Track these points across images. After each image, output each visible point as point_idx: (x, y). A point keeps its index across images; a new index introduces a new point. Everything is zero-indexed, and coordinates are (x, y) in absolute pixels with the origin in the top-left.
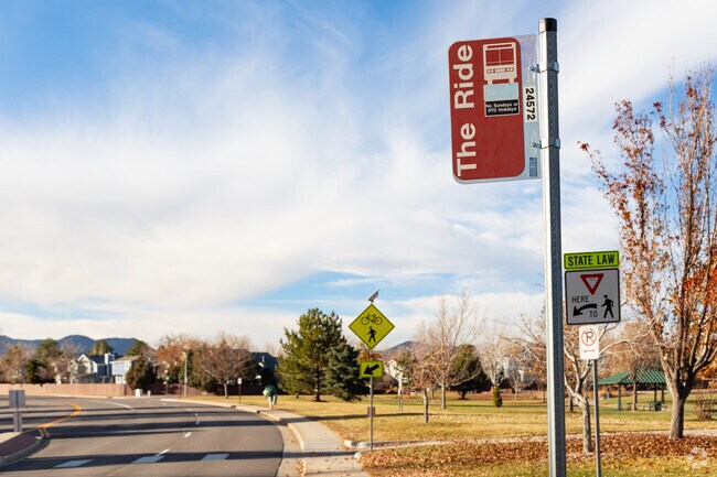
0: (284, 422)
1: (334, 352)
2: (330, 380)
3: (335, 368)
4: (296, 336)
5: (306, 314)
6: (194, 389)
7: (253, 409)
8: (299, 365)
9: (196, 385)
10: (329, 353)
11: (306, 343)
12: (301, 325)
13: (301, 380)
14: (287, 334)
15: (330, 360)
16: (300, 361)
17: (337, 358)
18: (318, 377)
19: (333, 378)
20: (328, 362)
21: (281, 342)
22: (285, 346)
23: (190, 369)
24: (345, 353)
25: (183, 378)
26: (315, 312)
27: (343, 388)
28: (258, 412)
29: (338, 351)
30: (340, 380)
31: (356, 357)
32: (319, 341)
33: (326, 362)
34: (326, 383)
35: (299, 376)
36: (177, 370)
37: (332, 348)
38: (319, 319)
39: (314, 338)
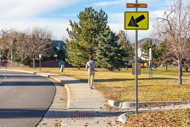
0: (62, 84)
1: (102, 37)
2: (100, 56)
3: (102, 48)
4: (77, 26)
5: (84, 11)
6: (16, 63)
7: (46, 75)
8: (79, 46)
9: (18, 61)
10: (99, 38)
11: (84, 31)
12: (81, 18)
13: (80, 56)
14: (71, 24)
15: (100, 42)
16: (80, 43)
17: (104, 41)
18: (91, 54)
19: (101, 54)
20: (98, 43)
21: (68, 30)
22: (70, 33)
23: (14, 50)
24: (109, 37)
25: (10, 56)
26: (89, 10)
27: (108, 61)
28: (49, 76)
29: (105, 36)
30: (106, 56)
31: (116, 40)
32: (92, 29)
33: (96, 43)
34: (96, 58)
35: (79, 54)
36: (7, 51)
37: (100, 34)
38: (92, 15)
39: (89, 27)
